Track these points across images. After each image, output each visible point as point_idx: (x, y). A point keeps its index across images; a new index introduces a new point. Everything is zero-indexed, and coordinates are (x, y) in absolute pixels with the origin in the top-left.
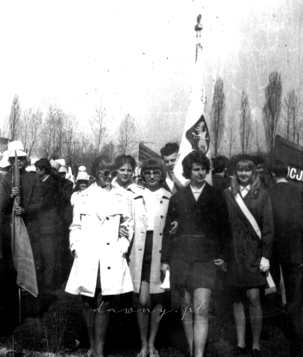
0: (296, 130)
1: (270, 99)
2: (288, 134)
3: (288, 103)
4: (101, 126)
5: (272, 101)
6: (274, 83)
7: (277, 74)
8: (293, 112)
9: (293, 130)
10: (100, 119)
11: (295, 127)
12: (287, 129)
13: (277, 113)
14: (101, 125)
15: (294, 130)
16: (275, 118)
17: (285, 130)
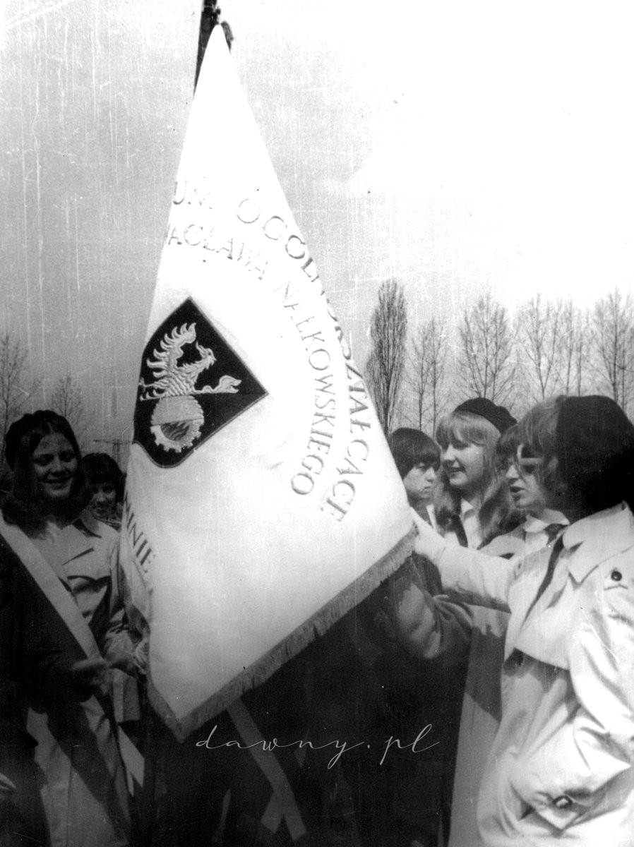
0: (438, 409)
1: (381, 342)
2: (421, 420)
3: (420, 349)
4: (7, 406)
5: (385, 344)
6: (390, 305)
7: (396, 285)
8: (431, 369)
9: (431, 410)
10: (5, 389)
11: (437, 403)
12: (418, 409)
13: (397, 373)
14: (7, 402)
15: (435, 410)
16: (392, 384)
17: (414, 411)
